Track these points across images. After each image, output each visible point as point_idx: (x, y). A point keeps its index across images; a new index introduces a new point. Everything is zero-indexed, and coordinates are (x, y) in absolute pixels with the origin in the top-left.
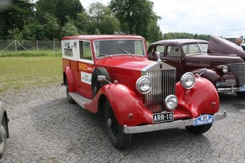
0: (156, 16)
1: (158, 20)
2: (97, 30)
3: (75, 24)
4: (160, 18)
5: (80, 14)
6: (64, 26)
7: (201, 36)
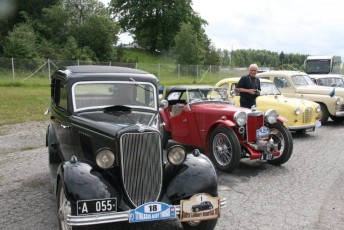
2: (72, 39)
6: (13, 30)
7: (291, 56)
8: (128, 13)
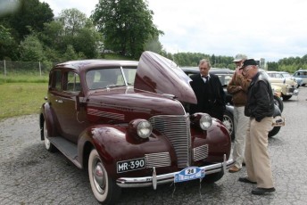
0: (156, 31)
1: (160, 36)
2: (70, 47)
3: (40, 39)
4: (162, 32)
5: (49, 25)
6: (23, 40)
7: (220, 58)
8: (104, 26)
